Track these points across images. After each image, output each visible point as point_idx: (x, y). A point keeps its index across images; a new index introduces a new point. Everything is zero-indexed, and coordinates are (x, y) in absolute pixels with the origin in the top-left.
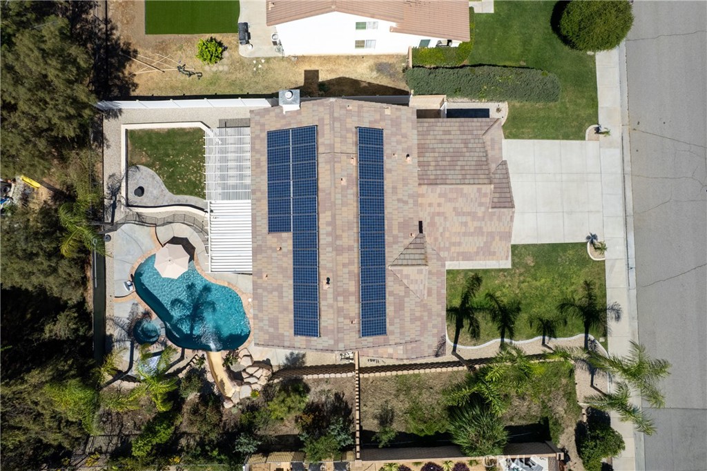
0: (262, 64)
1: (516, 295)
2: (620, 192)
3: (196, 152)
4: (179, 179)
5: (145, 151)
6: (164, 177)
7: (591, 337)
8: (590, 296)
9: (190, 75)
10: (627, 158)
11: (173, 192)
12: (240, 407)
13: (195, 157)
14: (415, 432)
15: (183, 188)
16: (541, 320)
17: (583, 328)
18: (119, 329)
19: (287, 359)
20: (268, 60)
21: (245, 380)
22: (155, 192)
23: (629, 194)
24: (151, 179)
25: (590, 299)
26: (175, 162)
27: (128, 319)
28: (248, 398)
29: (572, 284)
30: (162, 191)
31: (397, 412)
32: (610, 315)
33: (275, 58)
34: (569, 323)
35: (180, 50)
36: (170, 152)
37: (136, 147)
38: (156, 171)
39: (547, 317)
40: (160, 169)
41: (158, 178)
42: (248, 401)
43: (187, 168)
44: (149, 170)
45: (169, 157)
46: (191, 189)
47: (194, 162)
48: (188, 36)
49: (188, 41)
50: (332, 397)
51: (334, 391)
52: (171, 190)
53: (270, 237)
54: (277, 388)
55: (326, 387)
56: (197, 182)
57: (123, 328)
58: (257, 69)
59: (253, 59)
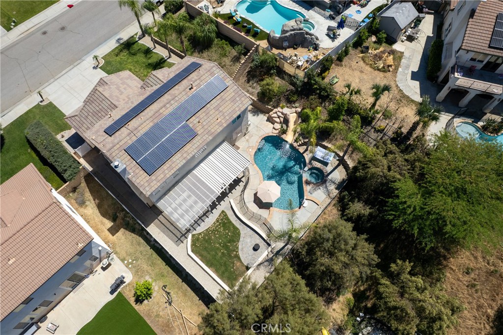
0: (128, 261)
1: (144, 69)
2: (65, 75)
3: (207, 241)
4: (229, 236)
5: (233, 268)
6: (236, 244)
7: (137, 39)
8: (121, 51)
9: (169, 293)
10: (47, 84)
11: (239, 232)
12: (293, 105)
13: (210, 239)
14: (229, 45)
15: (232, 228)
16: (146, 56)
17: (136, 44)
18: (329, 188)
19: (258, 115)
20: (123, 260)
21: (283, 116)
22: (249, 241)
23: (64, 72)
24: (244, 249)
25: (122, 50)
26: (223, 246)
27: (320, 189)
28: (288, 107)
29: (121, 59)
30: (244, 238)
31: (230, 59)
32: (122, 42)
33: (119, 258)
34: (138, 48)
35: (159, 315)
36: (220, 254)
37: (236, 275)
38: (237, 252)
39: (143, 55)
40: (234, 251)
41: (240, 247)
42: (288, 105)
43: (220, 238)
44: (241, 255)
45: (222, 252)
46: (227, 225)
47: (213, 237)
48: (146, 319)
49: (149, 316)
50: (251, 83)
51: (248, 85)
52: (239, 234)
53: (199, 133)
54: (271, 103)
55: (250, 89)
56: (221, 225)
57: (326, 187)
58: (133, 260)
59: (129, 269)
